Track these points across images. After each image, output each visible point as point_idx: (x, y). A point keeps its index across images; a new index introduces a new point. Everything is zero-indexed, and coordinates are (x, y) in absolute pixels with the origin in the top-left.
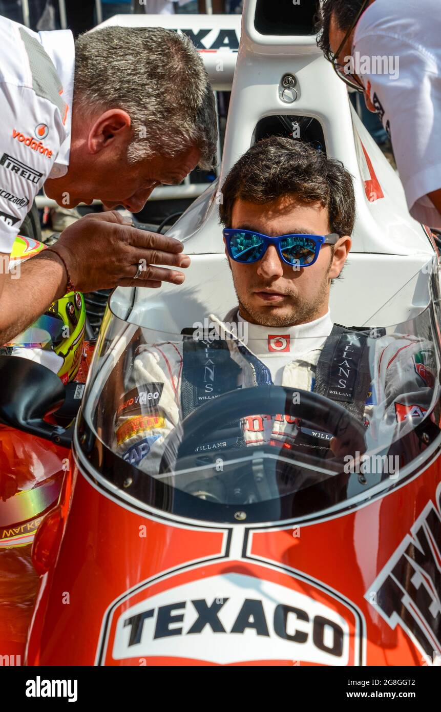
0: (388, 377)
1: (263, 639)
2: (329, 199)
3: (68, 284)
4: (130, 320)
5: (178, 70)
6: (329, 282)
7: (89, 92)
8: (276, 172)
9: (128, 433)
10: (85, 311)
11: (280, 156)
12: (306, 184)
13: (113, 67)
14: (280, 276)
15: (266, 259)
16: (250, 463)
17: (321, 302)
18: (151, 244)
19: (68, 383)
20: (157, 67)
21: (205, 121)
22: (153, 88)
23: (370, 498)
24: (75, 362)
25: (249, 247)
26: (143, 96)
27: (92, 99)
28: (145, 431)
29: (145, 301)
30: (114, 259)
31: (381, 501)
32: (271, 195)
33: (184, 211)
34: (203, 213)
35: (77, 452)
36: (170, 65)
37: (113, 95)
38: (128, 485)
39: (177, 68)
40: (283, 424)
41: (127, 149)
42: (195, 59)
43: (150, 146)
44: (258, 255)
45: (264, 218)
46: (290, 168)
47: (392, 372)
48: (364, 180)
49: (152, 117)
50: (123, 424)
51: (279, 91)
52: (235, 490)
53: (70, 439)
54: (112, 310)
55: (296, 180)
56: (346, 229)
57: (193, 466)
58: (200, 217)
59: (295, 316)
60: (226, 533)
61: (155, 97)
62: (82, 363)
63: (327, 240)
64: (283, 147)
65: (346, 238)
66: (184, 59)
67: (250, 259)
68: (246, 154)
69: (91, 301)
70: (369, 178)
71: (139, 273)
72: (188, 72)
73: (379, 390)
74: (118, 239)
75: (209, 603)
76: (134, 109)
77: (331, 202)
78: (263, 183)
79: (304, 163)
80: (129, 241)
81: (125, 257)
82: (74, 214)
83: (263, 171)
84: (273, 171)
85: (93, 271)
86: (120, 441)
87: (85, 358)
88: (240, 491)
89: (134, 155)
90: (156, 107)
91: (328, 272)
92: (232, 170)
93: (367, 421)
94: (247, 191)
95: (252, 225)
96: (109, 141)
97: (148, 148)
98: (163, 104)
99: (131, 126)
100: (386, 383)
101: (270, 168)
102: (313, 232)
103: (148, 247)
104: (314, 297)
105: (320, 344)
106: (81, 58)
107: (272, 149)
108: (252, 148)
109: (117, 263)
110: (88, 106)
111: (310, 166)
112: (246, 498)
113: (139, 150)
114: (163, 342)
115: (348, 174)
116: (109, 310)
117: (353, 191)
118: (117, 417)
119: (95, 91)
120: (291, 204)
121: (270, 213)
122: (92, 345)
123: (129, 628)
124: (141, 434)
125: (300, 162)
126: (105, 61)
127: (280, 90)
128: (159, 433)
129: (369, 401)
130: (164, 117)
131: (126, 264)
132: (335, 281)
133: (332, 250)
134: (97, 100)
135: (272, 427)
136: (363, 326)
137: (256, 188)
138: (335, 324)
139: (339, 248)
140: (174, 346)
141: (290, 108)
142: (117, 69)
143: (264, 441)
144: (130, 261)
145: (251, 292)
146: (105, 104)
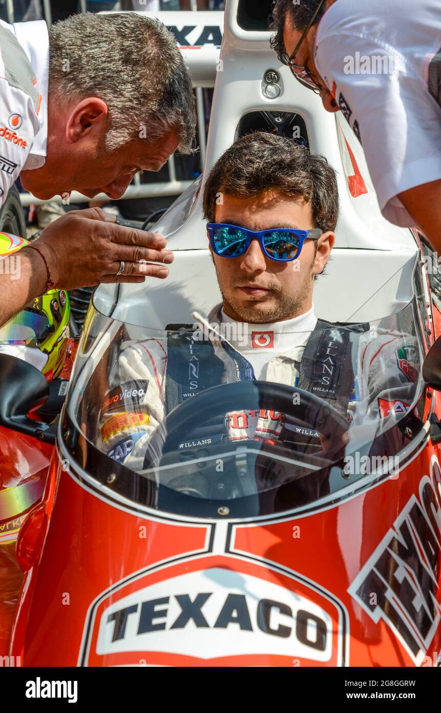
0: (371, 373)
1: (246, 633)
2: (312, 193)
3: (49, 281)
4: (114, 316)
5: (152, 55)
6: (312, 278)
7: (65, 81)
8: (259, 167)
9: (113, 430)
10: (70, 308)
11: (264, 151)
12: (289, 179)
13: (87, 56)
14: (263, 271)
15: (249, 254)
16: (234, 459)
17: (305, 298)
18: (134, 241)
19: (53, 380)
20: (131, 53)
21: (182, 105)
22: (128, 75)
23: (353, 492)
24: (60, 359)
25: (232, 242)
26: (119, 83)
27: (68, 88)
28: (130, 428)
29: (129, 297)
30: (95, 256)
31: (364, 495)
32: (255, 189)
33: (168, 207)
34: (187, 209)
35: (61, 448)
36: (144, 50)
37: (89, 83)
38: (112, 481)
39: (150, 53)
40: (267, 421)
41: (105, 137)
42: (169, 43)
43: (128, 133)
44: (241, 250)
45: (248, 212)
46: (273, 163)
47: (375, 367)
48: (347, 175)
49: (129, 104)
50: (108, 421)
51: (262, 87)
52: (219, 485)
53: (54, 435)
54: (95, 306)
55: (279, 174)
56: (330, 224)
57: (176, 462)
58: (184, 213)
59: (278, 311)
60: (209, 528)
61: (131, 84)
62: (66, 359)
63: (310, 235)
64: (266, 142)
65: (329, 233)
66: (158, 44)
67: (234, 254)
68: (230, 149)
69: (76, 299)
70: (353, 174)
71: (122, 269)
72: (163, 56)
73: (362, 386)
74: (100, 236)
75: (193, 598)
76: (110, 96)
77: (314, 196)
78: (247, 177)
79: (287, 157)
80: (110, 238)
81: (106, 254)
82: (59, 211)
83: (246, 165)
84: (256, 166)
85: (74, 269)
86: (105, 438)
87: (70, 355)
88: (223, 487)
89: (112, 143)
90: (132, 93)
91: (311, 267)
92: (216, 166)
93: (351, 417)
94: (230, 186)
95: (235, 220)
96: (87, 130)
97: (126, 135)
98: (139, 90)
99: (108, 113)
100: (370, 378)
101: (253, 163)
102: (296, 227)
103: (130, 244)
104: (298, 292)
105: (303, 340)
106: (55, 48)
107: (256, 144)
108: (236, 143)
109: (98, 261)
110: (65, 95)
111: (293, 160)
112: (230, 493)
113: (117, 138)
114: (147, 338)
115: (331, 169)
116: (92, 306)
117: (336, 186)
118: (102, 415)
119: (72, 80)
120: (274, 199)
121: (254, 207)
122: (76, 341)
123: (113, 624)
124: (126, 430)
125: (284, 157)
126: (79, 50)
127: (263, 85)
128: (144, 430)
129: (352, 397)
130: (140, 103)
131: (107, 261)
132: (319, 276)
133: (316, 245)
134: (73, 89)
135: (256, 424)
136: (348, 322)
137: (239, 182)
138: (319, 319)
139: (323, 244)
140: (158, 342)
141: (273, 103)
142: (92, 57)
143: (248, 437)
144: (113, 258)
145: (234, 286)
146: (81, 92)
